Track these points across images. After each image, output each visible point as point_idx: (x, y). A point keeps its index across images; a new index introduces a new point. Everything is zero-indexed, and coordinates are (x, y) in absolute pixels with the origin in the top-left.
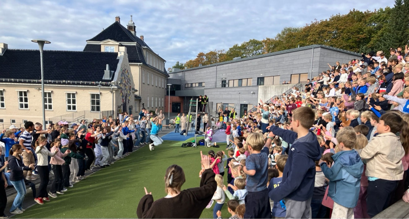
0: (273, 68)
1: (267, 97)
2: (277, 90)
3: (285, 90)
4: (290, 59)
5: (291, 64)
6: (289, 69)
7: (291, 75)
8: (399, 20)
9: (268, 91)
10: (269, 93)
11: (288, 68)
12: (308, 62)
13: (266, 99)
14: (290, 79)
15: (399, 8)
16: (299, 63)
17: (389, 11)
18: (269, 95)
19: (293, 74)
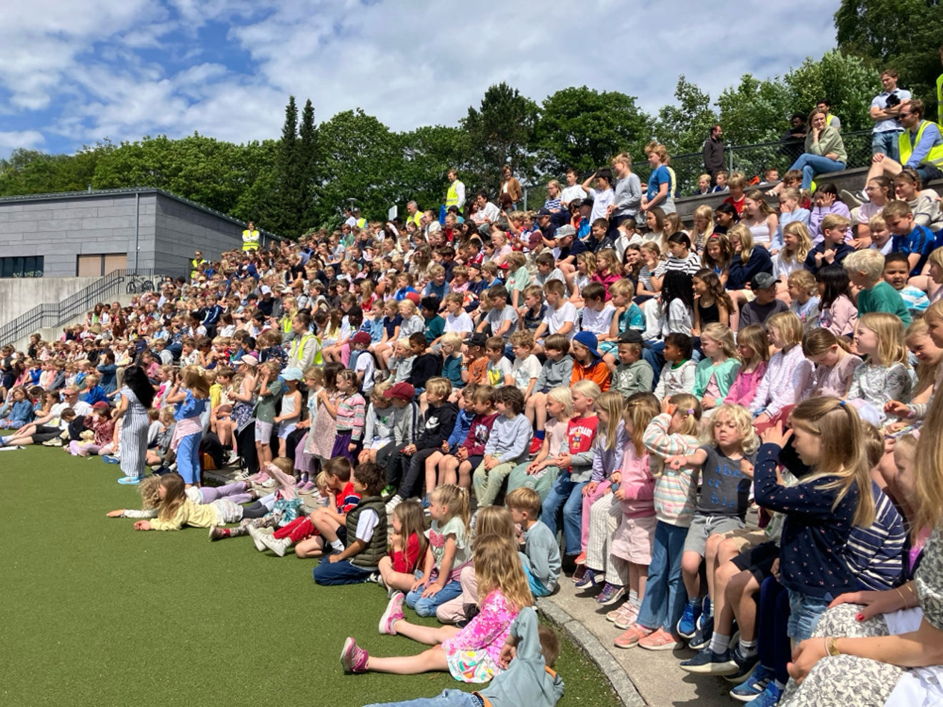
0: (21, 235)
1: (9, 311)
2: (41, 293)
3: (66, 291)
4: (73, 216)
5: (76, 228)
6: (69, 241)
7: (78, 256)
8: (294, 168)
9: (10, 294)
10: (16, 298)
11: (67, 238)
12: (125, 226)
13: (7, 318)
14: (75, 265)
15: (292, 145)
16: (100, 227)
17: (269, 147)
18: (15, 304)
19: (83, 253)
